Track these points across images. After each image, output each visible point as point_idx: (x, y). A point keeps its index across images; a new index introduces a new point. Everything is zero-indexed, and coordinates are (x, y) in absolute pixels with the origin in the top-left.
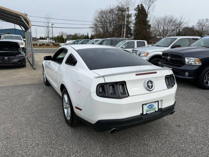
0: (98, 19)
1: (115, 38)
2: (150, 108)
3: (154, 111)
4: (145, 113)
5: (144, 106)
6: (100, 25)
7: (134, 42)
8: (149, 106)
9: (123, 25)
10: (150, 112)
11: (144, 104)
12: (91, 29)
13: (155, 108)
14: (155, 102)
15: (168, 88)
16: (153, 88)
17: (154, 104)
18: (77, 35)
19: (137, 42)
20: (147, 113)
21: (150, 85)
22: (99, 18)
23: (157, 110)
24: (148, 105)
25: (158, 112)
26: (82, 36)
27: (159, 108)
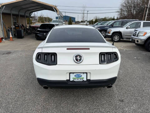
0: (124, 5)
1: (126, 19)
2: (77, 77)
3: (82, 80)
4: (71, 80)
5: (71, 74)
6: (125, 9)
7: (141, 22)
8: (77, 75)
9: (146, 8)
10: (77, 80)
11: (71, 73)
12: (118, 13)
13: (83, 78)
14: (83, 73)
15: (100, 64)
16: (81, 61)
17: (82, 74)
18: (106, 18)
19: (144, 22)
20: (74, 80)
21: (79, 58)
22: (125, 3)
23: (85, 79)
24: (75, 74)
25: (86, 82)
26: (110, 19)
27: (88, 79)
